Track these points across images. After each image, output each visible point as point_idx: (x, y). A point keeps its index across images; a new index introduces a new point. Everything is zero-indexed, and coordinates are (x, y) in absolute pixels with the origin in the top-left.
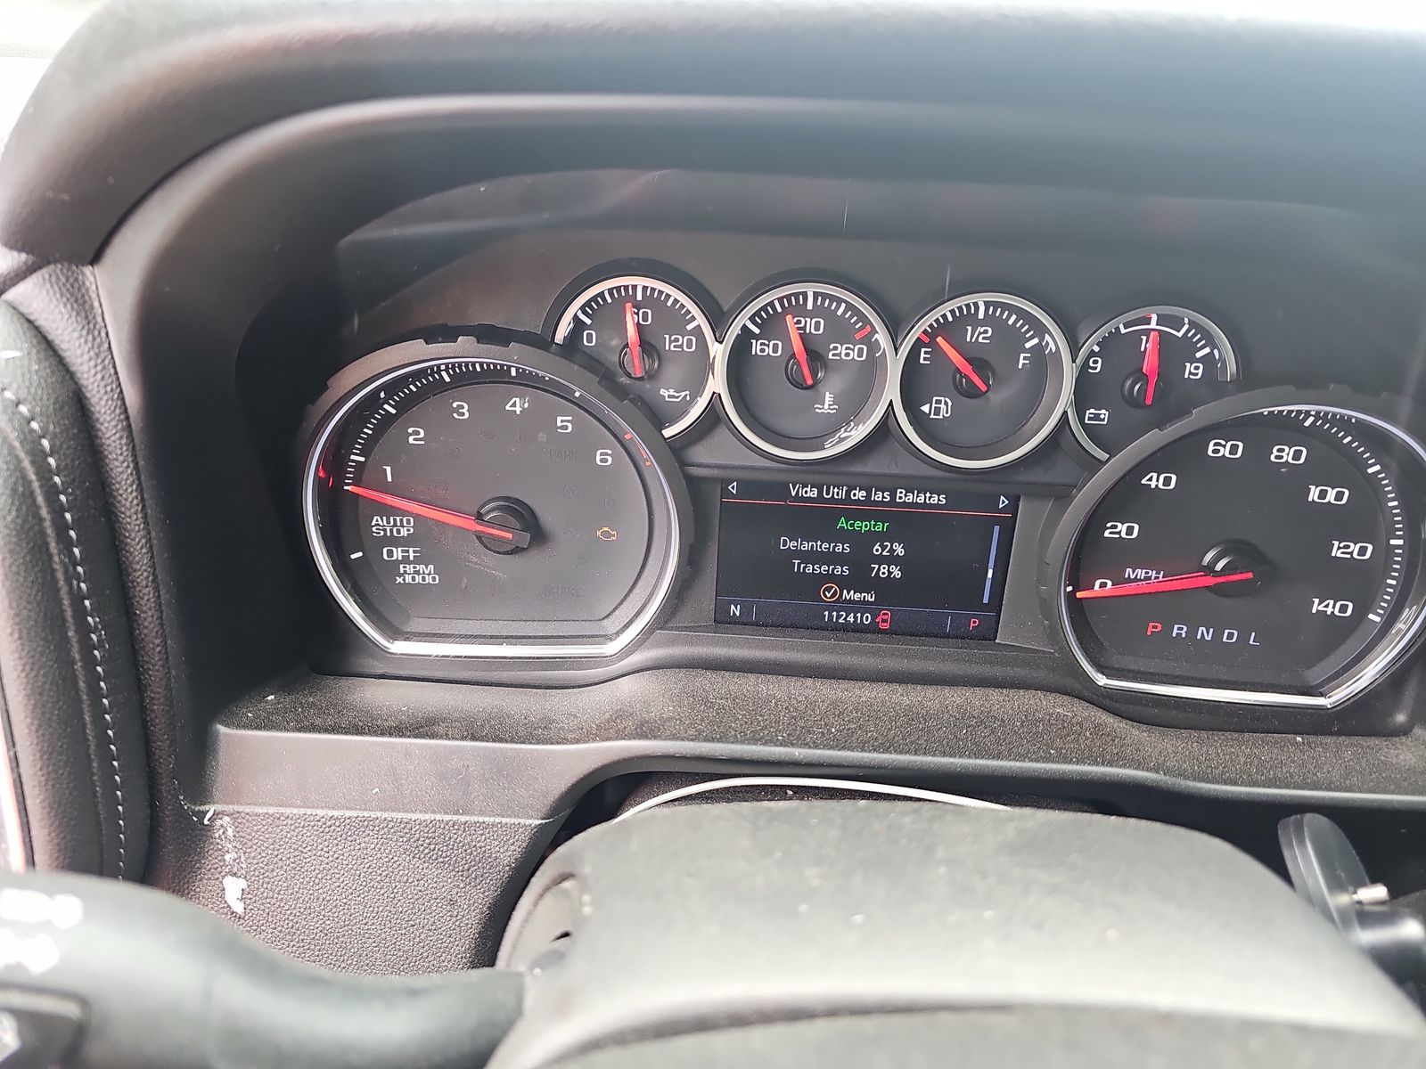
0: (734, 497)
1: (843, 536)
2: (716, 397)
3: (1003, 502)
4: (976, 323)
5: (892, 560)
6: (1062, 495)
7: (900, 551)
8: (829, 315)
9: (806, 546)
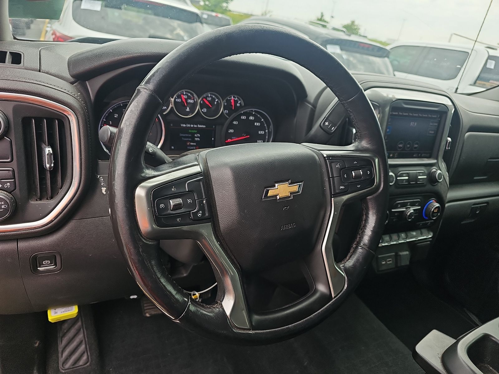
0: (172, 126)
1: (190, 133)
2: (172, 108)
3: (214, 127)
4: (209, 97)
5: (198, 137)
6: (222, 125)
7: (199, 135)
8: (187, 95)
9: (184, 135)
